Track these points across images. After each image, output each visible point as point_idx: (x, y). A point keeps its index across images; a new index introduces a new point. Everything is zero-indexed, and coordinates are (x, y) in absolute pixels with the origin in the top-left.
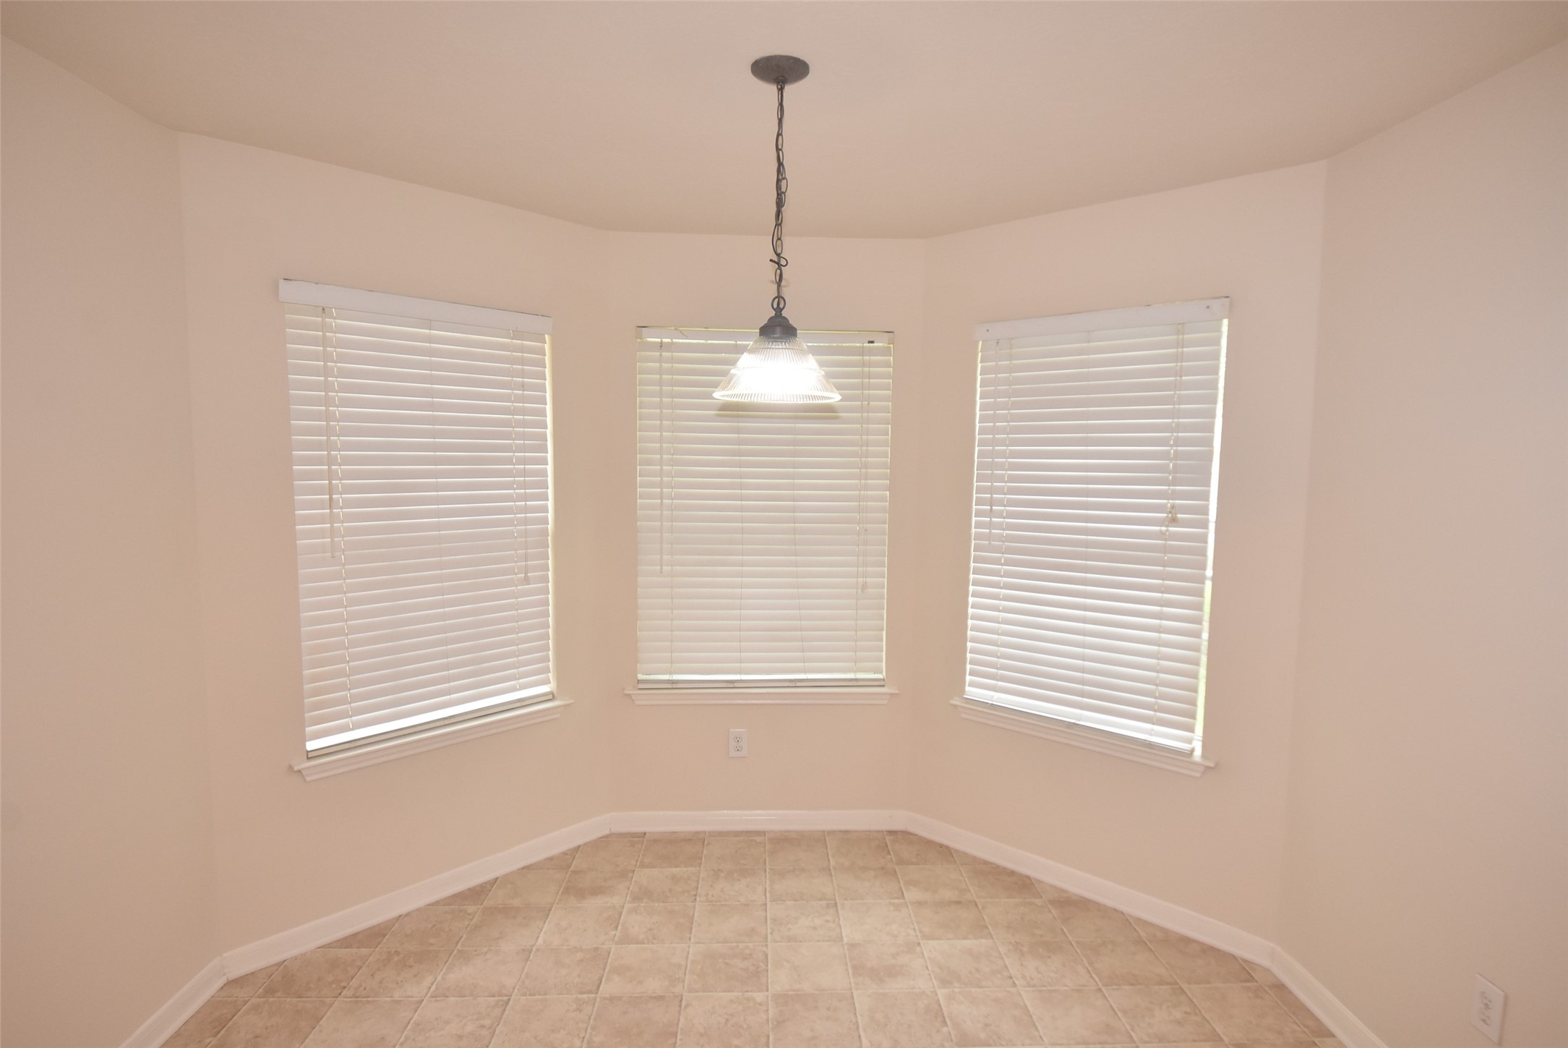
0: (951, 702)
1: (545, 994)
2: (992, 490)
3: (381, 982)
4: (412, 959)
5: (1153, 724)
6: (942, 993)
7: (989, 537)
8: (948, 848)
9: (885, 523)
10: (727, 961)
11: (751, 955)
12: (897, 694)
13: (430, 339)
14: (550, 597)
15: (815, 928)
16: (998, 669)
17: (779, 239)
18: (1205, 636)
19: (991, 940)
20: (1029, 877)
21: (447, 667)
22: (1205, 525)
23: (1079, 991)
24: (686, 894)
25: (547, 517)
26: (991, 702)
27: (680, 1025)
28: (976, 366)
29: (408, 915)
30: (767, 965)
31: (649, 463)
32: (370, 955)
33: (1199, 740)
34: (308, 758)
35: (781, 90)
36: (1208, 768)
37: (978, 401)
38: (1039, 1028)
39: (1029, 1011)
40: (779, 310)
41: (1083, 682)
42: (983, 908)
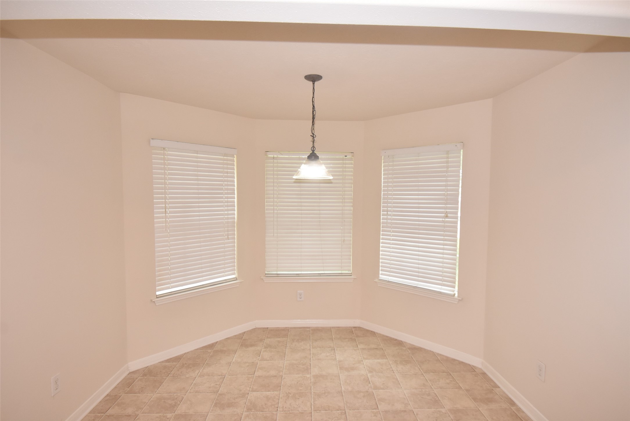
0: (375, 281)
1: (237, 375)
2: (387, 207)
3: (181, 372)
4: (191, 366)
5: (442, 286)
6: (369, 375)
7: (387, 223)
8: (374, 332)
9: (351, 218)
10: (297, 366)
11: (305, 364)
12: (356, 278)
13: (197, 157)
14: (236, 244)
15: (327, 356)
16: (390, 268)
17: (313, 129)
18: (458, 255)
19: (387, 360)
20: (402, 341)
21: (202, 268)
22: (457, 218)
23: (415, 374)
24: (283, 346)
25: (235, 217)
26: (388, 280)
27: (282, 384)
28: (382, 164)
29: (188, 353)
30: (311, 367)
31: (269, 198)
32: (177, 365)
33: (456, 291)
34: (157, 297)
35: (314, 84)
36: (459, 300)
37: (383, 176)
38: (401, 385)
39: (398, 380)
40: (313, 151)
41: (419, 272)
42: (385, 350)
